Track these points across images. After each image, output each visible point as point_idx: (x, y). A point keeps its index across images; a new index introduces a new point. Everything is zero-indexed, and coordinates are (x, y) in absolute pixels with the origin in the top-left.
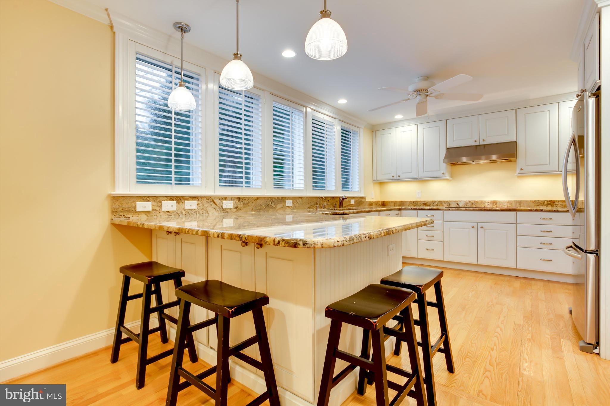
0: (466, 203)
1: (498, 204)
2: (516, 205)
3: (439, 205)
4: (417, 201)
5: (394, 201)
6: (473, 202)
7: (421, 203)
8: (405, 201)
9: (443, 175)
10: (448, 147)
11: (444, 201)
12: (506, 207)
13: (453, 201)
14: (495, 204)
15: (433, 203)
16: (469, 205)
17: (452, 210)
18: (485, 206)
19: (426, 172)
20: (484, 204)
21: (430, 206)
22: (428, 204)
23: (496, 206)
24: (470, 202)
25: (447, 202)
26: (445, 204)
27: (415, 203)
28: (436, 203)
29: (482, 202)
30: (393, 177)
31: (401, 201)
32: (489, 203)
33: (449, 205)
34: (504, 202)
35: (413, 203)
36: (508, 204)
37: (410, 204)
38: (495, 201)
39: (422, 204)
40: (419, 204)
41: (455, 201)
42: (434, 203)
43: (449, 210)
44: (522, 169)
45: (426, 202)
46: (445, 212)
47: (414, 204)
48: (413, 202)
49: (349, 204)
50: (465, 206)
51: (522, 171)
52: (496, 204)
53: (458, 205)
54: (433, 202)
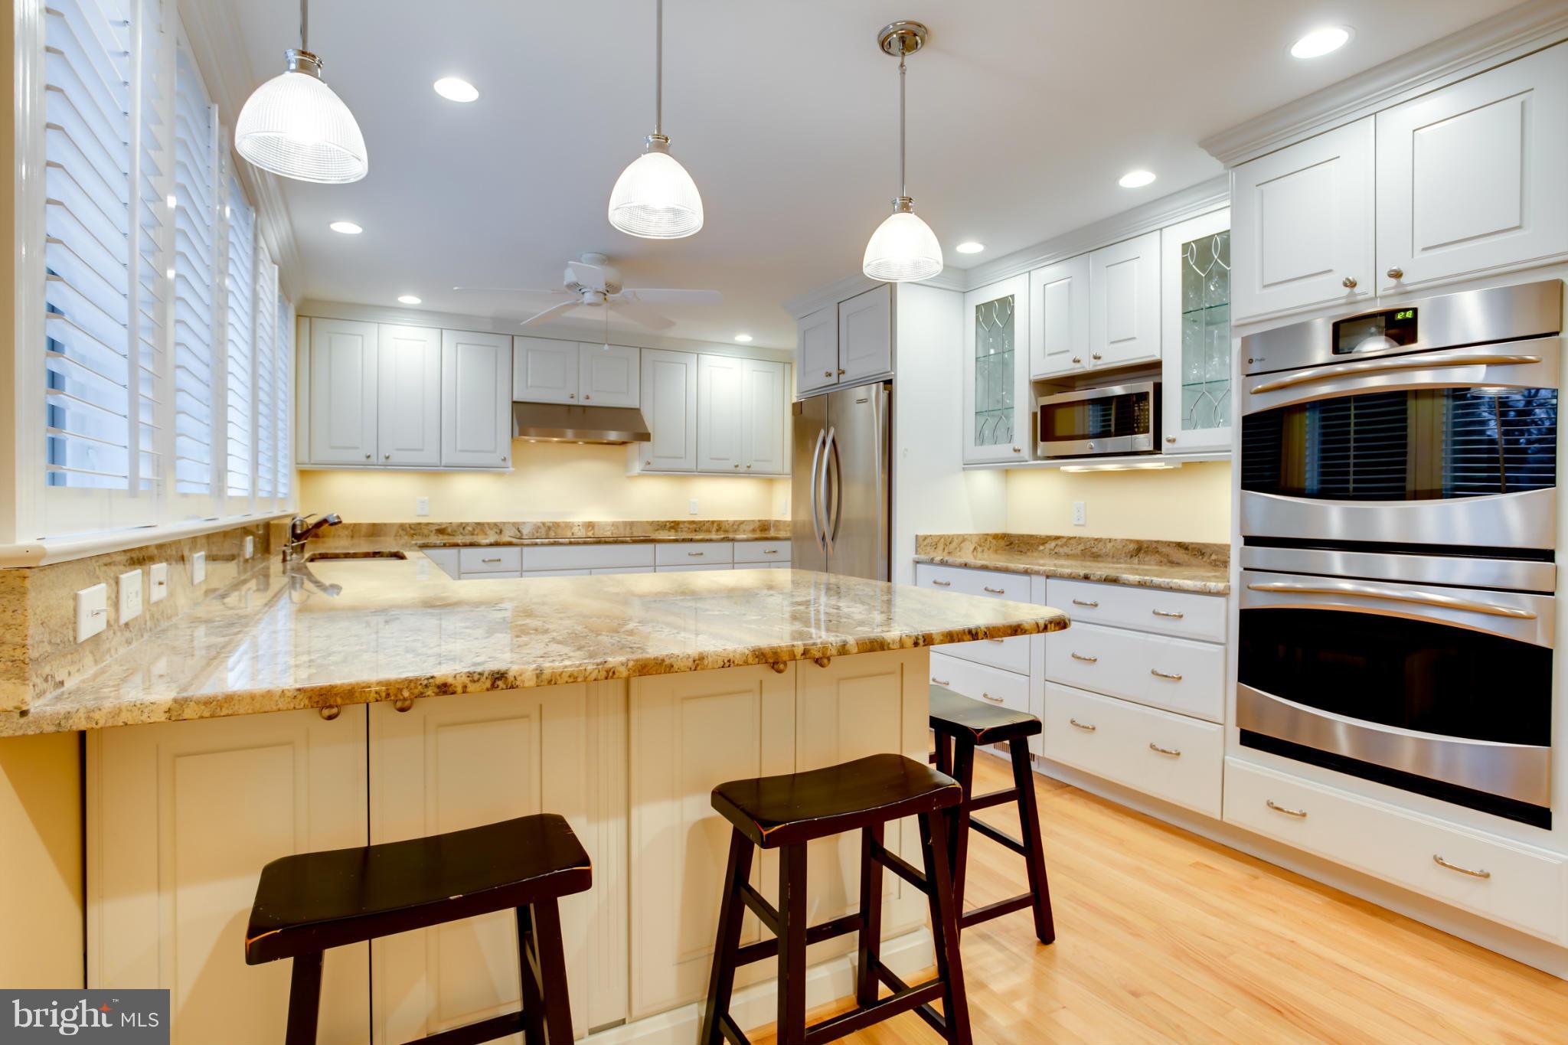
0: (537, 528)
1: (596, 528)
2: (625, 529)
3: (476, 533)
4: (420, 524)
5: (351, 524)
6: (551, 524)
7: (431, 529)
8: (385, 524)
9: (503, 464)
11: (488, 524)
12: (609, 534)
13: (509, 523)
14: (590, 528)
15: (461, 529)
16: (543, 531)
17: (543, 544)
18: (573, 534)
19: (461, 451)
20: (571, 528)
21: (453, 535)
22: (449, 530)
23: (592, 532)
24: (544, 524)
25: (496, 524)
26: (492, 529)
27: (414, 530)
28: (470, 528)
29: (569, 526)
30: (368, 457)
31: (374, 525)
32: (581, 527)
33: (501, 531)
34: (607, 524)
35: (408, 529)
36: (613, 528)
37: (401, 532)
38: (591, 522)
39: (434, 532)
40: (426, 531)
41: (514, 524)
42: (464, 528)
43: (536, 544)
44: (649, 463)
45: (443, 527)
46: (526, 549)
47: (412, 532)
48: (407, 526)
50: (535, 533)
51: (648, 467)
52: (593, 528)
53: (519, 531)
54: (463, 526)
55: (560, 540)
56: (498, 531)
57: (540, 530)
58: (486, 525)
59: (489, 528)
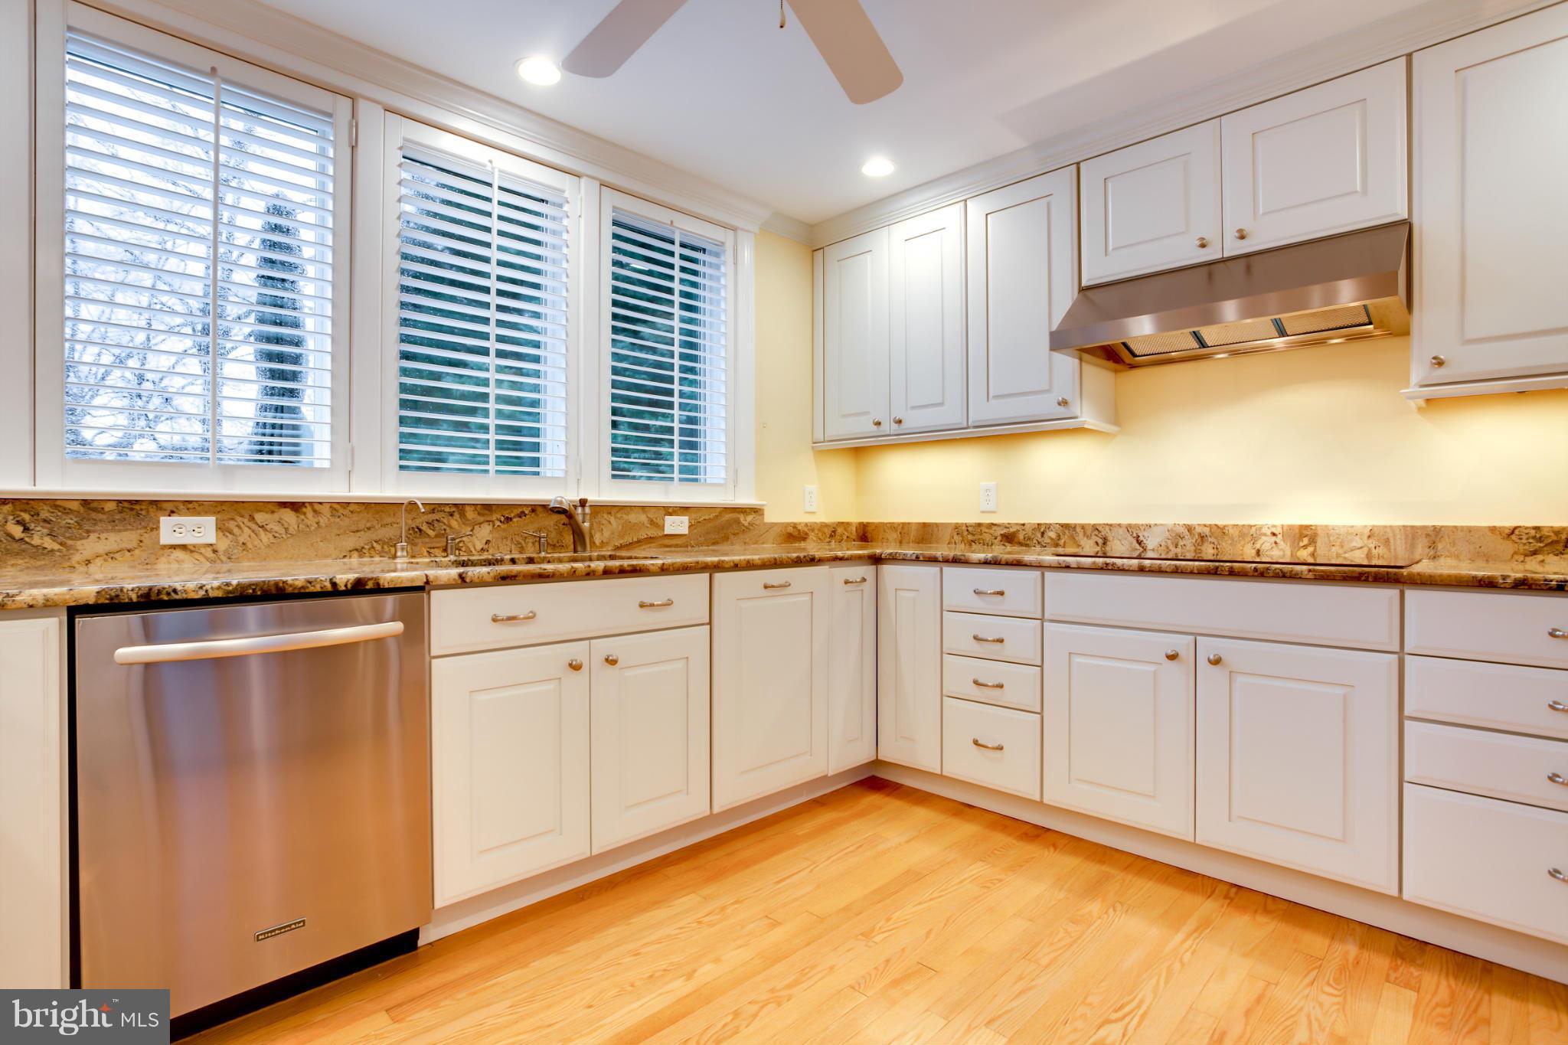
0: (1177, 538)
1: (1320, 542)
2: (1412, 547)
3: (1061, 542)
4: (979, 525)
5: (899, 524)
6: (1207, 531)
7: (996, 534)
8: (937, 525)
9: (1061, 411)
10: (1084, 284)
11: (1083, 527)
12: (1359, 557)
13: (1119, 525)
14: (1306, 541)
15: (1039, 535)
16: (1189, 542)
17: (1080, 569)
18: (1258, 553)
19: (998, 397)
20: (1254, 540)
21: (1027, 545)
22: (1021, 537)
23: (1310, 549)
24: (1190, 529)
25: (1096, 528)
26: (1088, 537)
27: (973, 535)
28: (1052, 534)
29: (1249, 533)
30: (878, 424)
31: (925, 525)
32: (1279, 539)
33: (1105, 541)
34: (1352, 532)
35: (966, 533)
36: (1371, 543)
37: (956, 537)
38: (1307, 527)
39: (999, 538)
40: (987, 537)
41: (1129, 528)
42: (1043, 533)
43: (1068, 567)
44: (1440, 363)
45: (1012, 530)
46: (1049, 575)
47: (970, 537)
48: (964, 528)
49: (652, 532)
50: (1172, 548)
51: (1441, 374)
52: (1313, 541)
53: (1140, 543)
54: (1042, 529)
55: (1119, 562)
56: (1100, 541)
57: (1181, 543)
58: (1078, 530)
59: (1085, 534)
